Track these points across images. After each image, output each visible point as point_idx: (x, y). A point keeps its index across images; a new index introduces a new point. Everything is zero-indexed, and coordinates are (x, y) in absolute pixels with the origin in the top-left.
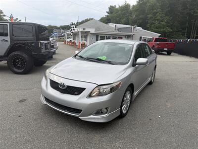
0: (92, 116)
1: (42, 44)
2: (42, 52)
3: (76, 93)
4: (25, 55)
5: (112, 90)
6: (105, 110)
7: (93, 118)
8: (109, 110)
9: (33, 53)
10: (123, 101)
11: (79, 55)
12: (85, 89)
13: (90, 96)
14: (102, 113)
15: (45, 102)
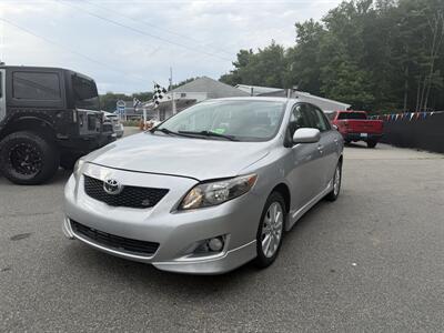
0: (183, 259)
1: (80, 116)
2: (81, 133)
3: (146, 202)
4: (39, 141)
5: (234, 192)
6: (219, 244)
8: (227, 242)
9: (59, 136)
11: (160, 128)
12: (167, 191)
13: (179, 208)
14: (211, 251)
15: (72, 233)
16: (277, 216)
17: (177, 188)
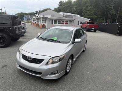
0: (48, 76)
1: (16, 28)
2: (17, 33)
3: (38, 62)
4: (5, 36)
5: (60, 60)
6: (57, 72)
7: (49, 77)
10: (67, 65)
11: (40, 36)
12: (44, 60)
13: (47, 64)
16: (70, 61)
17: (46, 59)
